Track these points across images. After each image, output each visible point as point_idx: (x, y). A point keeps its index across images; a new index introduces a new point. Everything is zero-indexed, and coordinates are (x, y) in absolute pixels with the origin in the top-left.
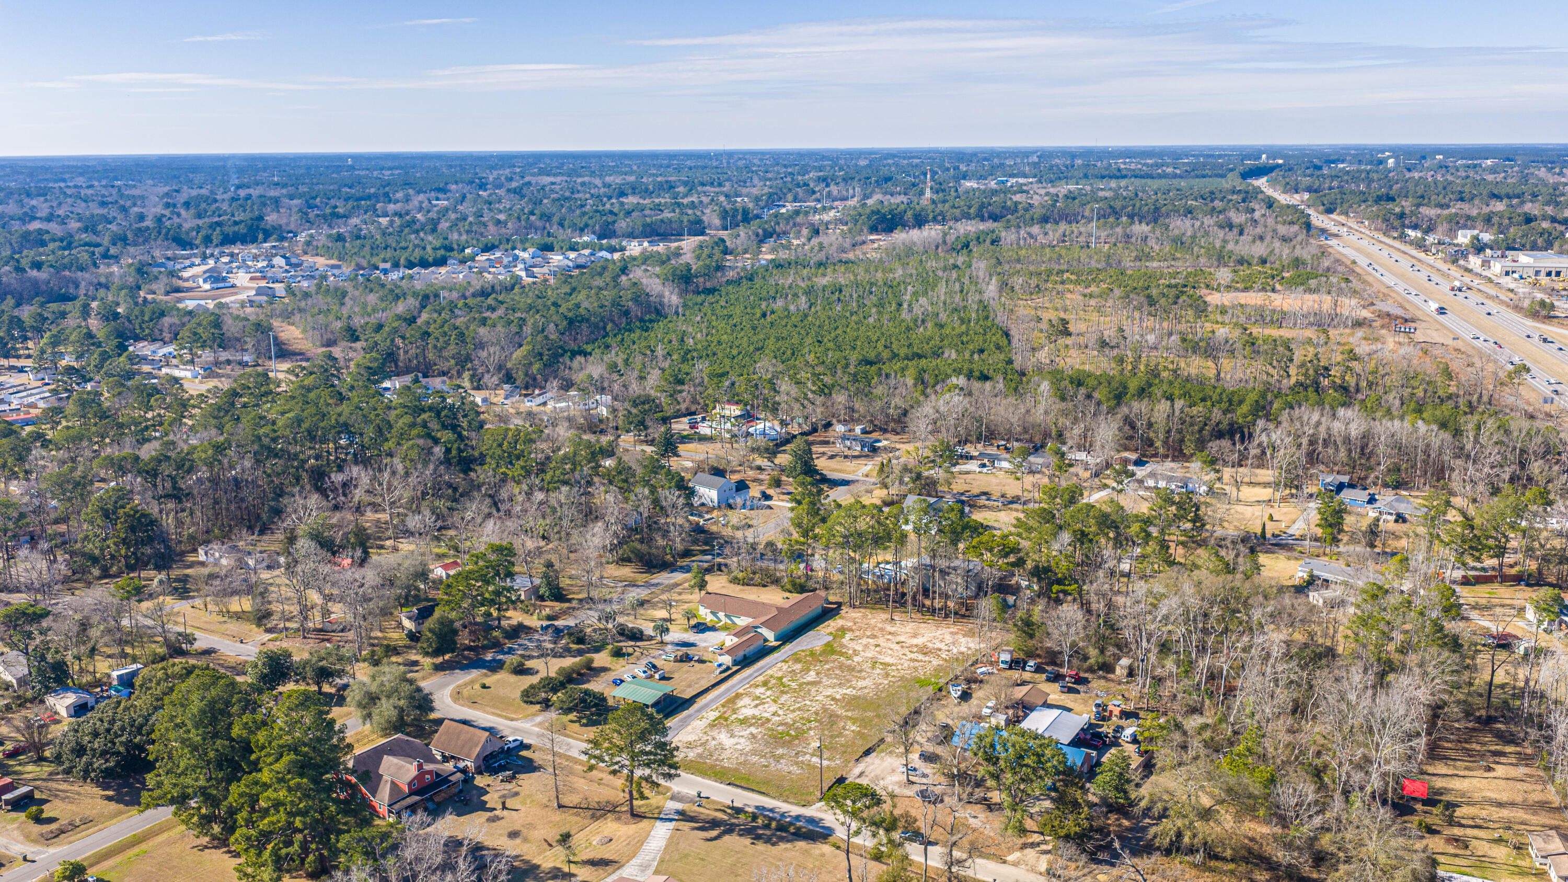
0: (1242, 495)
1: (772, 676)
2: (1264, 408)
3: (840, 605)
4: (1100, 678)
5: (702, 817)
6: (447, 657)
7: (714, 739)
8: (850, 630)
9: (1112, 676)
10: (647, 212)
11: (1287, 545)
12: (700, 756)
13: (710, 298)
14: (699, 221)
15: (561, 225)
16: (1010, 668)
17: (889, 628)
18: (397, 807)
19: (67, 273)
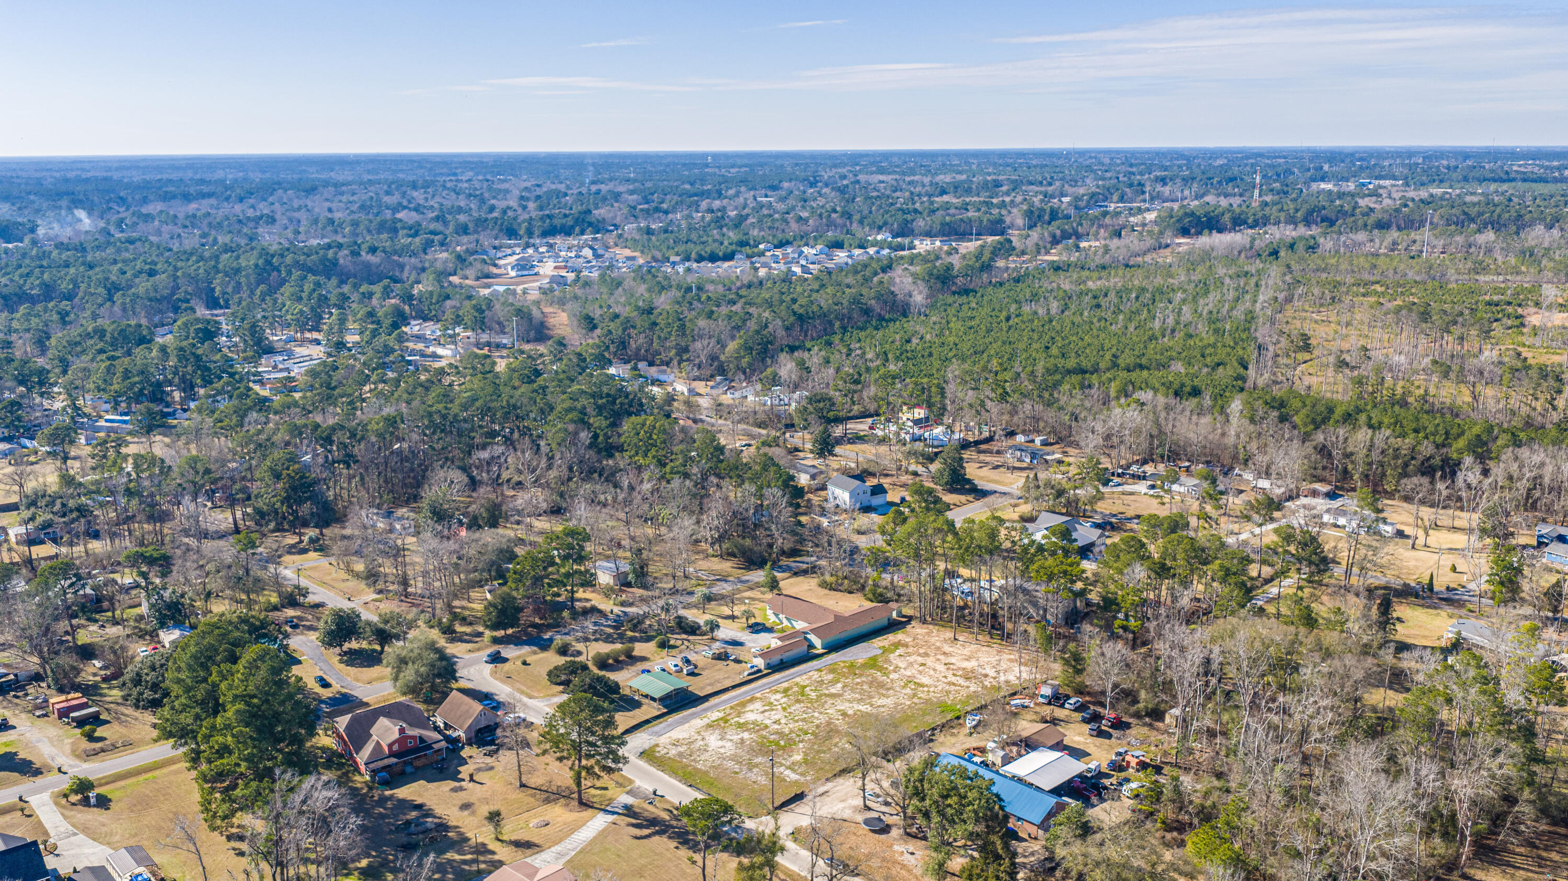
0: (1432, 541)
1: (797, 684)
2: (1486, 444)
3: (910, 619)
4: (1145, 724)
5: (646, 814)
6: (510, 631)
7: (703, 739)
8: (906, 646)
9: (1160, 725)
10: (952, 211)
11: (1458, 601)
12: (680, 754)
13: (964, 299)
14: (1000, 221)
15: (861, 222)
16: (1049, 703)
17: (947, 648)
18: (372, 766)
19: (396, 258)
